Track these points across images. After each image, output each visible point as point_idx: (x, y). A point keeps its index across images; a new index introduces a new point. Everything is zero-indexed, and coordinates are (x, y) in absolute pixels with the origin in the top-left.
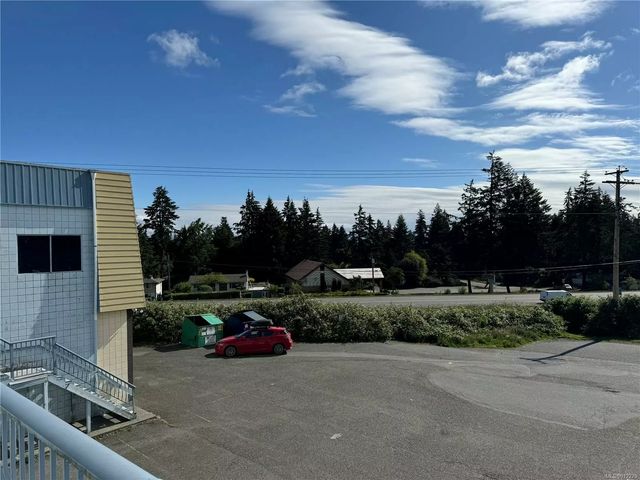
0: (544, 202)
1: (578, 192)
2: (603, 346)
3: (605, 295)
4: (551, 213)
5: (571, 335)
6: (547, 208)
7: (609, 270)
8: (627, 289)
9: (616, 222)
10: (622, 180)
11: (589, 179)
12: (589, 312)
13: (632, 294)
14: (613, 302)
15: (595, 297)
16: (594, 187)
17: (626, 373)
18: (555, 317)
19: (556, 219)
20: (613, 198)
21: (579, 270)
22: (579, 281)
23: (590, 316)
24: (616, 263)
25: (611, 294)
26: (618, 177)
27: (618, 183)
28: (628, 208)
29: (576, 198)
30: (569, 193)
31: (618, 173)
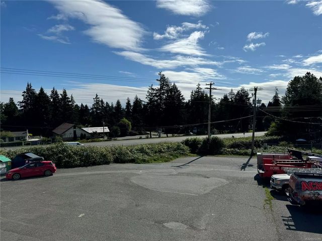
0: (182, 96)
1: (196, 92)
2: (204, 158)
3: (205, 137)
4: (185, 101)
5: (192, 155)
6: (183, 99)
7: (206, 126)
8: (213, 134)
9: (210, 106)
10: (212, 88)
11: (200, 86)
12: (199, 144)
13: (215, 136)
14: (208, 139)
15: (202, 138)
16: (202, 90)
17: (212, 169)
18: (186, 147)
19: (187, 104)
20: (209, 95)
21: (195, 126)
22: (196, 131)
23: (199, 146)
24: (209, 123)
25: (207, 136)
26: (211, 86)
27: (211, 89)
28: (214, 100)
29: (195, 95)
30: (192, 92)
31: (211, 84)
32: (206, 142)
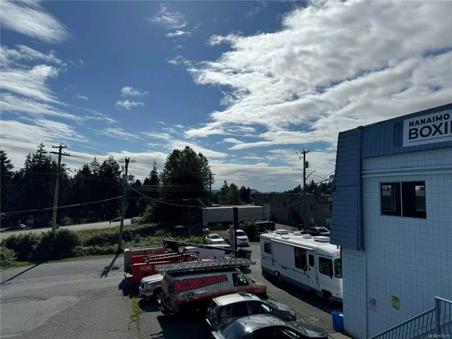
0: (8, 162)
1: (35, 157)
2: (43, 267)
3: (46, 230)
5: (19, 263)
6: (11, 167)
7: (51, 212)
8: (64, 225)
9: (57, 180)
10: (63, 152)
11: (44, 148)
12: (34, 243)
13: (64, 228)
14: (51, 234)
15: (38, 232)
16: (47, 155)
18: (8, 250)
19: (18, 175)
20: (57, 162)
21: (32, 213)
22: (32, 221)
23: (35, 247)
26: (60, 150)
27: (60, 154)
28: (67, 171)
29: (34, 161)
30: (29, 157)
32: (47, 239)
